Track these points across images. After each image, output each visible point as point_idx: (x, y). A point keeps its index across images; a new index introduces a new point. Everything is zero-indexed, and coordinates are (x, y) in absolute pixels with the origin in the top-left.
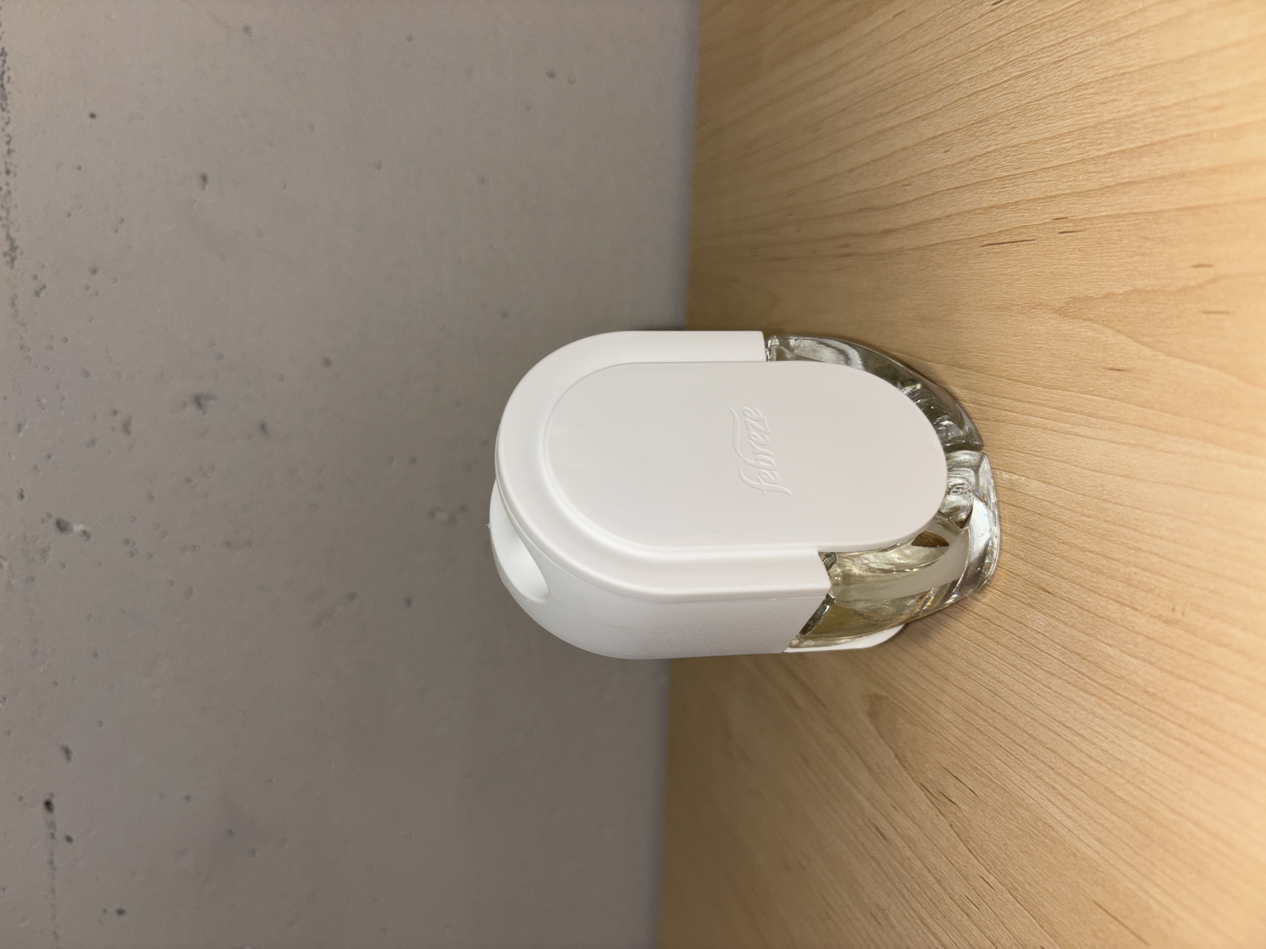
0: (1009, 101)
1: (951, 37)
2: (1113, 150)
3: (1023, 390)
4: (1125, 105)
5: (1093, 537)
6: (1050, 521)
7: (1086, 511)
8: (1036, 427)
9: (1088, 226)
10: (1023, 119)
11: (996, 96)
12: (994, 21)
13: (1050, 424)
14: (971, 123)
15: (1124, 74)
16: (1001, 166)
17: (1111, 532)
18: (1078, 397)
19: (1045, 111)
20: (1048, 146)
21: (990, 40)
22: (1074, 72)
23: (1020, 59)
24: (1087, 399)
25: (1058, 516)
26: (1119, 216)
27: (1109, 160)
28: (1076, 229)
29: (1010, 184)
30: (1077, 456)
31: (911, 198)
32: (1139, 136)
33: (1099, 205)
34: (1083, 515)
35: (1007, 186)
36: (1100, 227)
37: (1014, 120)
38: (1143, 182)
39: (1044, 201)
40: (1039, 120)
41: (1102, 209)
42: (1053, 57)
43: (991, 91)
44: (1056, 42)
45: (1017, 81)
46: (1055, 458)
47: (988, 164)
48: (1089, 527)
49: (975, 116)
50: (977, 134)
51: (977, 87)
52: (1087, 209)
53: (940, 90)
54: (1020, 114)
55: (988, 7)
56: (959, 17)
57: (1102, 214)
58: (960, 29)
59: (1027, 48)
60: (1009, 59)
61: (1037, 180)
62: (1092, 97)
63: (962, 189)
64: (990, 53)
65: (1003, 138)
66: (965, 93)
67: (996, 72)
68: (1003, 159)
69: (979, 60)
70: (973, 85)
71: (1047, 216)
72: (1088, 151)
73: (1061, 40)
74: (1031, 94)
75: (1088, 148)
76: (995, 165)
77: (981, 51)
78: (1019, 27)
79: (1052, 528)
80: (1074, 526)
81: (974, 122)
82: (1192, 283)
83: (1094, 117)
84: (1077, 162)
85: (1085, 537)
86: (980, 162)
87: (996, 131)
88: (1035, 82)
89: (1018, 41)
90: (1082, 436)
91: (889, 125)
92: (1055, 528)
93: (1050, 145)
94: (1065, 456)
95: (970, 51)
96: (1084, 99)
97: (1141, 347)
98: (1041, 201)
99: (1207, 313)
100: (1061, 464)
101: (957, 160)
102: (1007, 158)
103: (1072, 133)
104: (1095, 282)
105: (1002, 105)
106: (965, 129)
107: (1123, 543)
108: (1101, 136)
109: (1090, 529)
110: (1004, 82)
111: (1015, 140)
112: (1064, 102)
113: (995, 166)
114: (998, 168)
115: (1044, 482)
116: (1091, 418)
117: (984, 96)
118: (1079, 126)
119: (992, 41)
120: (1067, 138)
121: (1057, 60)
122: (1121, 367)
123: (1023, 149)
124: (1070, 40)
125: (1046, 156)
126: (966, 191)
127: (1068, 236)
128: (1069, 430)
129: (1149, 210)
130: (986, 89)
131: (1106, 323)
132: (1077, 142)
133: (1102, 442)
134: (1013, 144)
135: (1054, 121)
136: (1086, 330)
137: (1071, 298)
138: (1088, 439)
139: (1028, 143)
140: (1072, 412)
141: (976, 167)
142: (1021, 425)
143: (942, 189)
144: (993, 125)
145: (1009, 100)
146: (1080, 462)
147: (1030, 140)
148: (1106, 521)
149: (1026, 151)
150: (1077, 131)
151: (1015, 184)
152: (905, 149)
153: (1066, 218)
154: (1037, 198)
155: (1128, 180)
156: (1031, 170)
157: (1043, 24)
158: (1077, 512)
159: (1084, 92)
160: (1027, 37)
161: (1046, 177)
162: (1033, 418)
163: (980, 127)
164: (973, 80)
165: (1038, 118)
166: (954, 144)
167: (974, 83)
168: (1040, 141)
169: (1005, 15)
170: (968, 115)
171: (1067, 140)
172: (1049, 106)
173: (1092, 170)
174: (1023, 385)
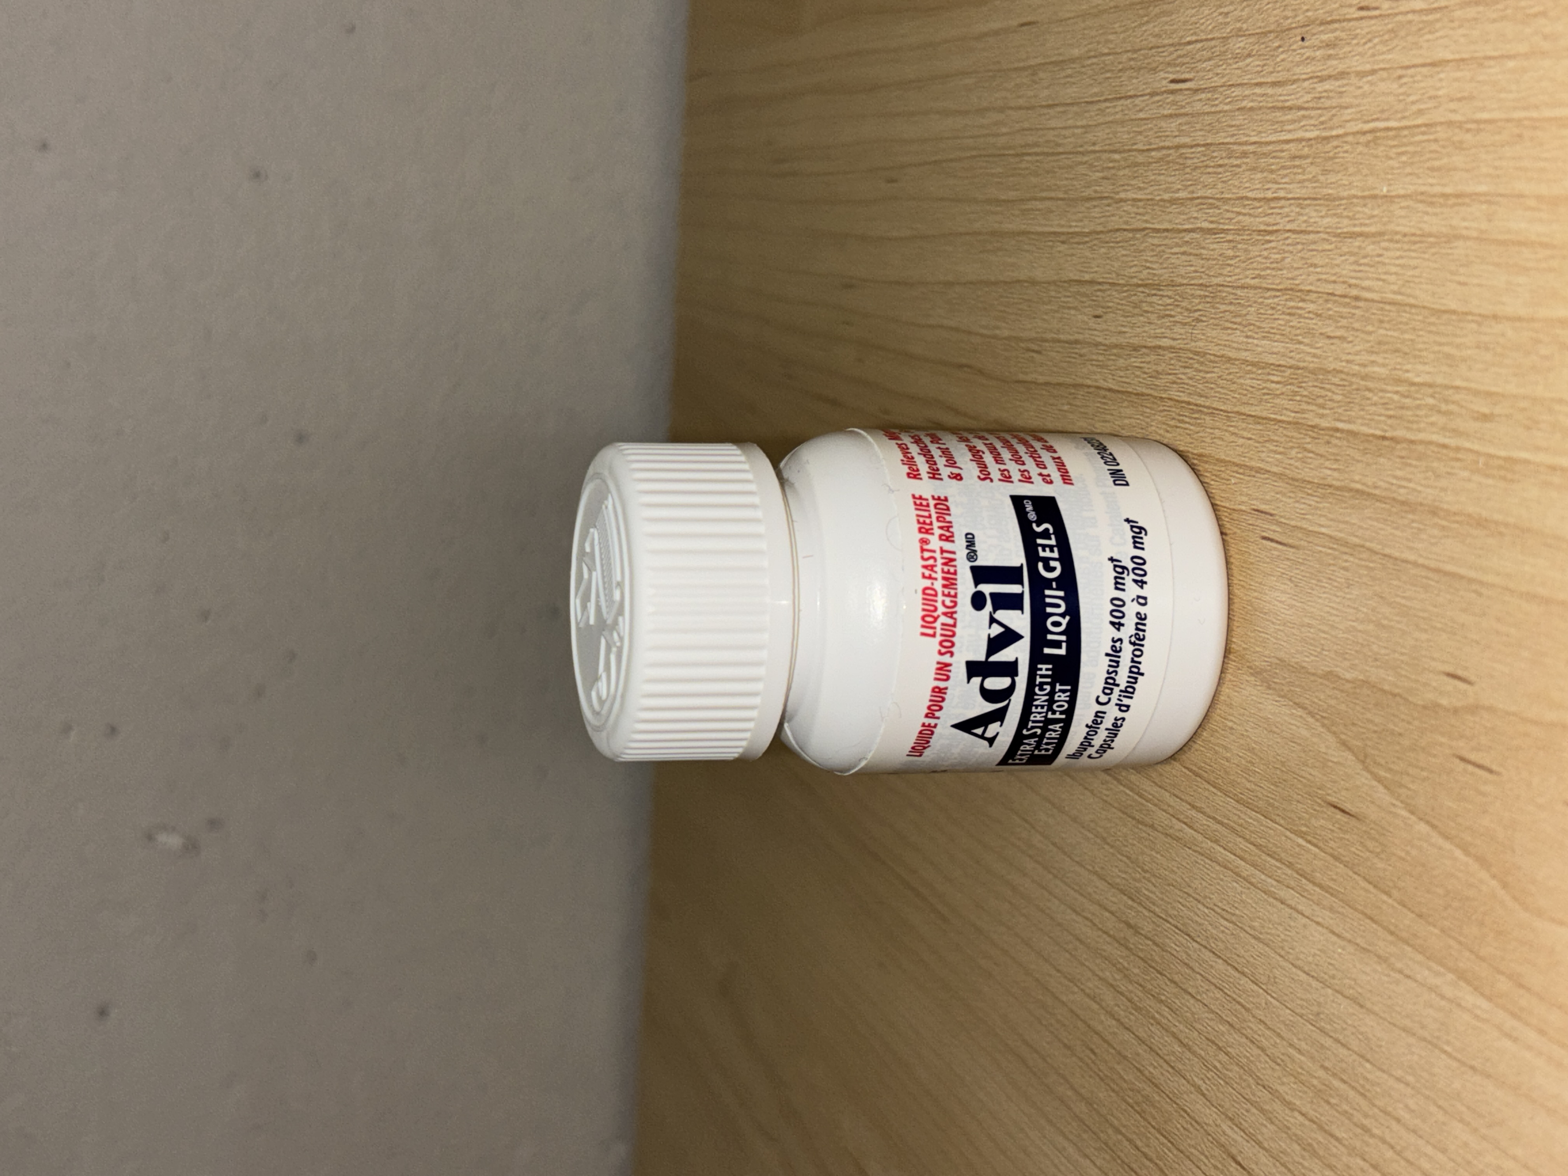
0: (1193, 269)
1: (1108, 108)
2: (1340, 425)
3: (1206, 794)
4: (1357, 353)
5: (1305, 1089)
6: (1244, 1040)
7: (1295, 1041)
8: (1225, 867)
9: (1302, 543)
10: (1213, 311)
11: (1174, 250)
12: (1173, 112)
13: (1247, 870)
14: (1135, 281)
15: (1357, 298)
16: (1179, 381)
17: (1331, 1089)
18: (1286, 837)
19: (1244, 312)
20: (1248, 376)
21: (1167, 144)
22: (1288, 260)
23: (1210, 201)
24: (1299, 845)
25: (1256, 1036)
26: (1346, 544)
27: (1334, 441)
28: (1285, 541)
29: (1191, 418)
30: (1283, 940)
31: (1041, 379)
32: (1376, 418)
33: (1319, 512)
34: (1291, 1045)
35: (1187, 420)
36: (1321, 551)
37: (1200, 307)
38: (1379, 499)
39: (1241, 471)
40: (1235, 323)
41: (1323, 521)
42: (1258, 219)
43: (1166, 237)
44: (1262, 196)
45: (1206, 239)
46: (1252, 932)
47: (1160, 369)
48: (1300, 1070)
49: (1140, 272)
50: (1145, 307)
51: (1146, 221)
52: (1303, 512)
53: (1089, 199)
54: (1208, 300)
55: (1164, 82)
56: (1120, 77)
57: (1323, 530)
58: (1122, 102)
59: (1220, 185)
60: (1193, 192)
61: (1231, 429)
62: (1312, 319)
63: (1120, 396)
64: (1165, 167)
65: (1182, 331)
66: (1126, 223)
67: (1174, 206)
68: (1182, 370)
69: (1149, 173)
70: (1140, 214)
71: (1244, 499)
72: (1303, 411)
73: (1269, 195)
74: (1225, 272)
75: (1304, 406)
76: (1170, 374)
77: (1152, 157)
78: (1209, 141)
79: (1248, 1055)
80: (1279, 1061)
81: (1140, 282)
82: (1444, 702)
83: (1314, 356)
84: (1289, 423)
85: (1295, 1086)
86: (1148, 359)
87: (1173, 313)
88: (1230, 253)
89: (1207, 166)
90: (1289, 906)
91: (1008, 226)
92: (1252, 1056)
93: (1251, 376)
94: (1268, 934)
95: (1136, 150)
96: (1300, 316)
97: (1375, 783)
98: (1236, 469)
99: (1463, 759)
100: (1261, 945)
101: (1114, 340)
102: (1188, 371)
103: (1283, 369)
104: (1311, 644)
105: (1182, 271)
106: (1125, 289)
107: (1346, 1112)
108: (1323, 393)
109: (1301, 1074)
110: (1185, 230)
111: (1201, 344)
112: (1273, 308)
113: (1170, 377)
114: (1174, 383)
115: (1237, 969)
116: (1304, 881)
117: (1156, 241)
118: (1292, 362)
119: (1169, 148)
120: (1277, 376)
121: (1262, 227)
122: (1347, 806)
123: (1212, 364)
124: (1282, 203)
125: (1245, 392)
126: (1125, 404)
127: (1275, 549)
128: (1273, 889)
129: (1387, 551)
130: (1157, 231)
131: (1326, 722)
132: (1289, 387)
133: (1320, 929)
134: (1198, 350)
135: (1256, 336)
136: (1299, 724)
137: (1278, 659)
138: (1300, 916)
139: (1218, 357)
140: (1277, 860)
141: (1142, 365)
142: (1202, 855)
143: (1089, 382)
144: (1169, 301)
145: (1191, 266)
146: (1288, 953)
147: (1222, 352)
148: (1323, 1067)
149: (1216, 370)
150: (1290, 367)
151: (1199, 421)
152: (1033, 283)
153: (1271, 515)
154: (1230, 462)
155: (1358, 486)
156: (1222, 408)
157: (1245, 154)
158: (1282, 1038)
159: (1301, 304)
160: (1220, 166)
161: (1244, 429)
162: (1222, 850)
163: (1149, 295)
164: (1141, 204)
165: (1234, 320)
166: (1109, 307)
167: (1141, 210)
168: (1237, 362)
169: (1188, 109)
170: (1132, 264)
171: (1275, 379)
172: (1250, 306)
173: (1309, 446)
174: (1207, 786)
